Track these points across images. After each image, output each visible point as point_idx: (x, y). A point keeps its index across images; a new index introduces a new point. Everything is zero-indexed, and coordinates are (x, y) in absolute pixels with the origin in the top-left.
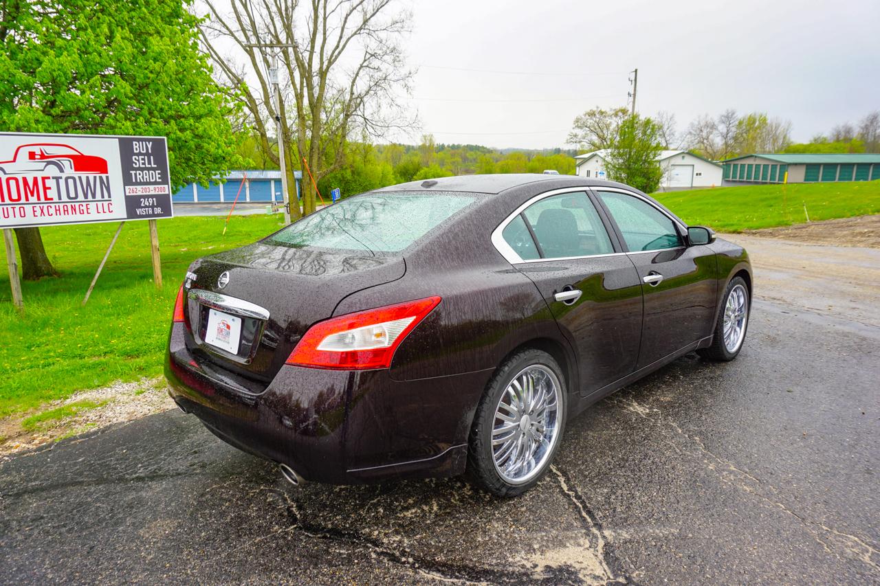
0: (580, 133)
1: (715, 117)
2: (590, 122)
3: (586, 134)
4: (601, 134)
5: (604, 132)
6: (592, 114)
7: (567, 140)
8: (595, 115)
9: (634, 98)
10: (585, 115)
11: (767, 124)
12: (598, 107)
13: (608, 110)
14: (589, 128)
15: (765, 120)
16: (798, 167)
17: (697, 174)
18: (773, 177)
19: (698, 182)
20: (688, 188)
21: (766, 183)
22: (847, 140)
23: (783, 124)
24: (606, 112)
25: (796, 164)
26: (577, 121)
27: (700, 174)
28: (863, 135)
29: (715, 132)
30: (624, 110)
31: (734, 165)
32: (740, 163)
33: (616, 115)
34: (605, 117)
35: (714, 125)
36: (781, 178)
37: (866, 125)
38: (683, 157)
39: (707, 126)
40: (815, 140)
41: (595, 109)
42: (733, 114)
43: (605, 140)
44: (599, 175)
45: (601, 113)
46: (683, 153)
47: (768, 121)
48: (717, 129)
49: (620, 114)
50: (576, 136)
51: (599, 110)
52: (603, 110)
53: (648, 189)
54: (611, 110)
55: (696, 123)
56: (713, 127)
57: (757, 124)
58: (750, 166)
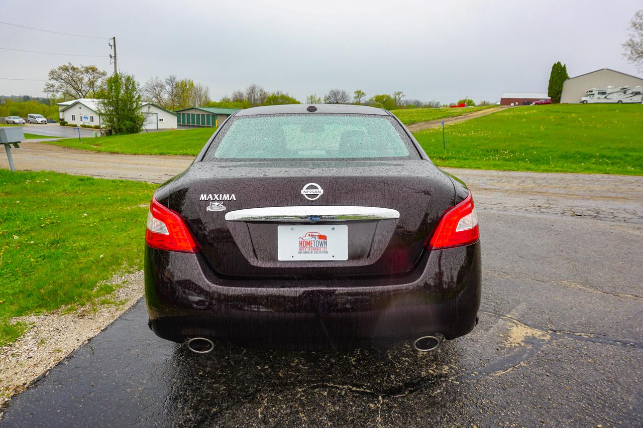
0: (57, 84)
1: (163, 80)
2: (64, 75)
3: (62, 85)
4: (75, 86)
5: (78, 84)
6: (66, 69)
7: (45, 89)
8: (68, 70)
9: (115, 60)
10: (59, 69)
11: (194, 87)
12: (70, 64)
13: (79, 67)
14: (64, 80)
15: (192, 84)
16: (222, 116)
17: (160, 120)
18: (209, 123)
19: (161, 126)
20: (155, 130)
21: (205, 127)
22: (241, 101)
23: (204, 88)
24: (77, 69)
25: (221, 115)
26: (52, 73)
27: (162, 120)
28: (249, 99)
29: (164, 90)
30: (93, 68)
31: (182, 114)
32: (186, 112)
33: (87, 72)
34: (77, 72)
35: (162, 85)
36: (214, 124)
37: (250, 93)
38: (149, 107)
39: (157, 85)
40: (223, 100)
41: (67, 65)
42: (174, 79)
43: (80, 91)
44: (83, 120)
45: (74, 69)
46: (149, 104)
47: (195, 86)
48: (164, 88)
49: (90, 71)
50: (52, 86)
51: (71, 66)
52: (75, 67)
53: (135, 130)
54: (82, 67)
55: (150, 83)
56: (162, 87)
57: (188, 86)
58: (193, 115)
